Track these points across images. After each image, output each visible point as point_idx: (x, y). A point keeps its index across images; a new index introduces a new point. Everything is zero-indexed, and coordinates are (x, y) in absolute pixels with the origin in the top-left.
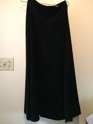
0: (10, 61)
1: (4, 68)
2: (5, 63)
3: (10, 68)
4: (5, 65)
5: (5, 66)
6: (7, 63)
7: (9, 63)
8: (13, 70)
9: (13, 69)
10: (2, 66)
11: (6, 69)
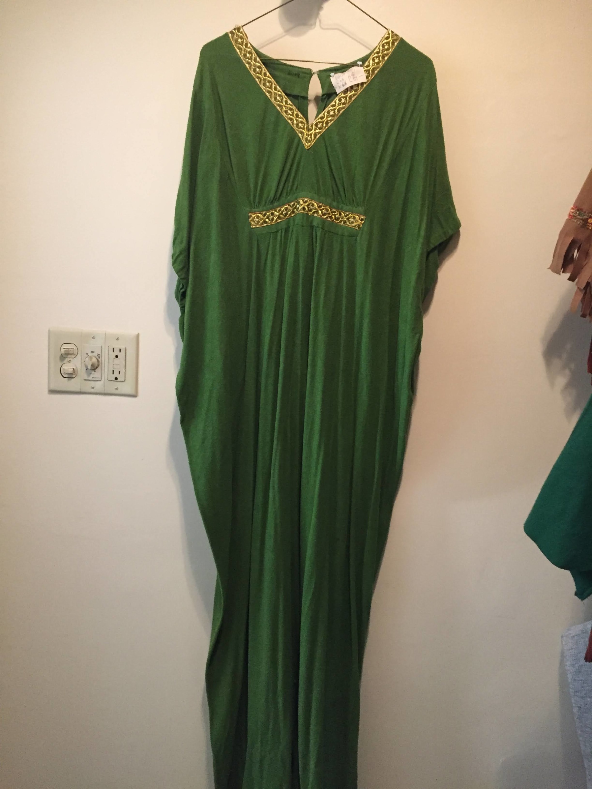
0: (122, 347)
1: (92, 384)
2: (94, 360)
3: (117, 384)
4: (94, 368)
5: (96, 374)
6: (104, 361)
7: (117, 361)
8: (135, 396)
9: (132, 392)
10: (82, 373)
11: (98, 386)
